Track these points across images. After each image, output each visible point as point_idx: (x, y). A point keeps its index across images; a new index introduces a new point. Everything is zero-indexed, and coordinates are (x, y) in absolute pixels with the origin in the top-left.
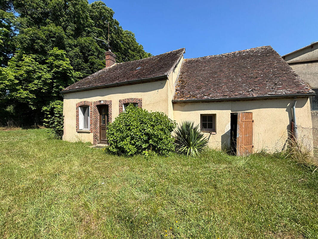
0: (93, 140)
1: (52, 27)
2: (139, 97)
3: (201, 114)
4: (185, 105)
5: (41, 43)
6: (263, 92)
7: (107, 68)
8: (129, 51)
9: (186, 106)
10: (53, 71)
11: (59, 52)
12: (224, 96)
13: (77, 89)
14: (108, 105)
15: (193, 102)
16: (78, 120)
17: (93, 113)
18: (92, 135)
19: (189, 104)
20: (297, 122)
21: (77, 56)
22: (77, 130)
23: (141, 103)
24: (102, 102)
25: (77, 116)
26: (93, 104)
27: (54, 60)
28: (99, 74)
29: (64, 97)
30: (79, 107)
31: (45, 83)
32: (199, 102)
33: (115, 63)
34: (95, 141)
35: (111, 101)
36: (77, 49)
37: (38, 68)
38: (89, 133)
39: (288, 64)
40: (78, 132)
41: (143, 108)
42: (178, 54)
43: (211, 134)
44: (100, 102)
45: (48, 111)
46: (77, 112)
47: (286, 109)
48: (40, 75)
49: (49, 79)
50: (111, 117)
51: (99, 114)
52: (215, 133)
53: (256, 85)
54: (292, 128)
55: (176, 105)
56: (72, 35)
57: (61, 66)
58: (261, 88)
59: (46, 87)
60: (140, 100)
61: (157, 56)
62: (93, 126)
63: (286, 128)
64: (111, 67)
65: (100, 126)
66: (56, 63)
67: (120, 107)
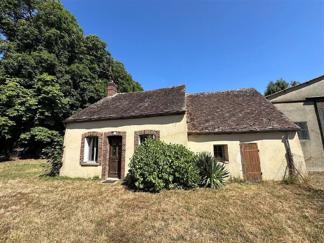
0: (101, 174)
1: (45, 54)
2: (157, 130)
3: (214, 145)
4: (199, 136)
5: (29, 69)
6: (262, 126)
7: (109, 97)
8: (119, 79)
9: (200, 138)
10: (40, 97)
11: (49, 78)
12: (232, 129)
13: (85, 119)
14: (122, 136)
15: (206, 134)
16: (82, 152)
17: (103, 145)
18: (100, 168)
19: (202, 135)
20: (293, 151)
21: (67, 83)
22: (80, 163)
23: (158, 135)
24: (115, 133)
25: (83, 147)
26: (103, 135)
27: (43, 86)
28: (103, 103)
29: (67, 127)
30: (85, 138)
31: (28, 109)
32: (212, 134)
33: (117, 93)
34: (103, 175)
35: (125, 133)
36: (68, 77)
37: (23, 92)
38: (97, 166)
39: (272, 103)
40: (82, 165)
41: (161, 140)
42: (182, 90)
43: (224, 163)
44: (112, 133)
45: (27, 140)
46: (83, 143)
47: (281, 140)
48: (24, 100)
49: (34, 105)
50: (125, 148)
51: (109, 146)
52: (228, 162)
53: (255, 120)
54: (289, 156)
55: (190, 136)
56: (65, 63)
57: (50, 92)
58: (260, 123)
59: (29, 115)
60: (158, 132)
61: (160, 89)
62: (102, 158)
63: (284, 156)
64: (113, 96)
65: (109, 158)
66: (45, 89)
67: (135, 138)
